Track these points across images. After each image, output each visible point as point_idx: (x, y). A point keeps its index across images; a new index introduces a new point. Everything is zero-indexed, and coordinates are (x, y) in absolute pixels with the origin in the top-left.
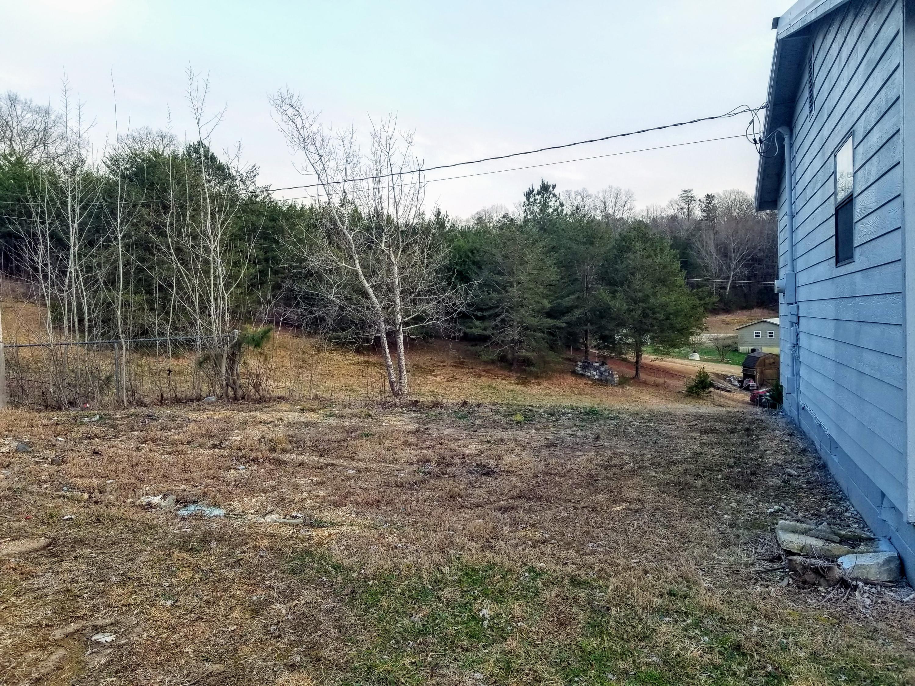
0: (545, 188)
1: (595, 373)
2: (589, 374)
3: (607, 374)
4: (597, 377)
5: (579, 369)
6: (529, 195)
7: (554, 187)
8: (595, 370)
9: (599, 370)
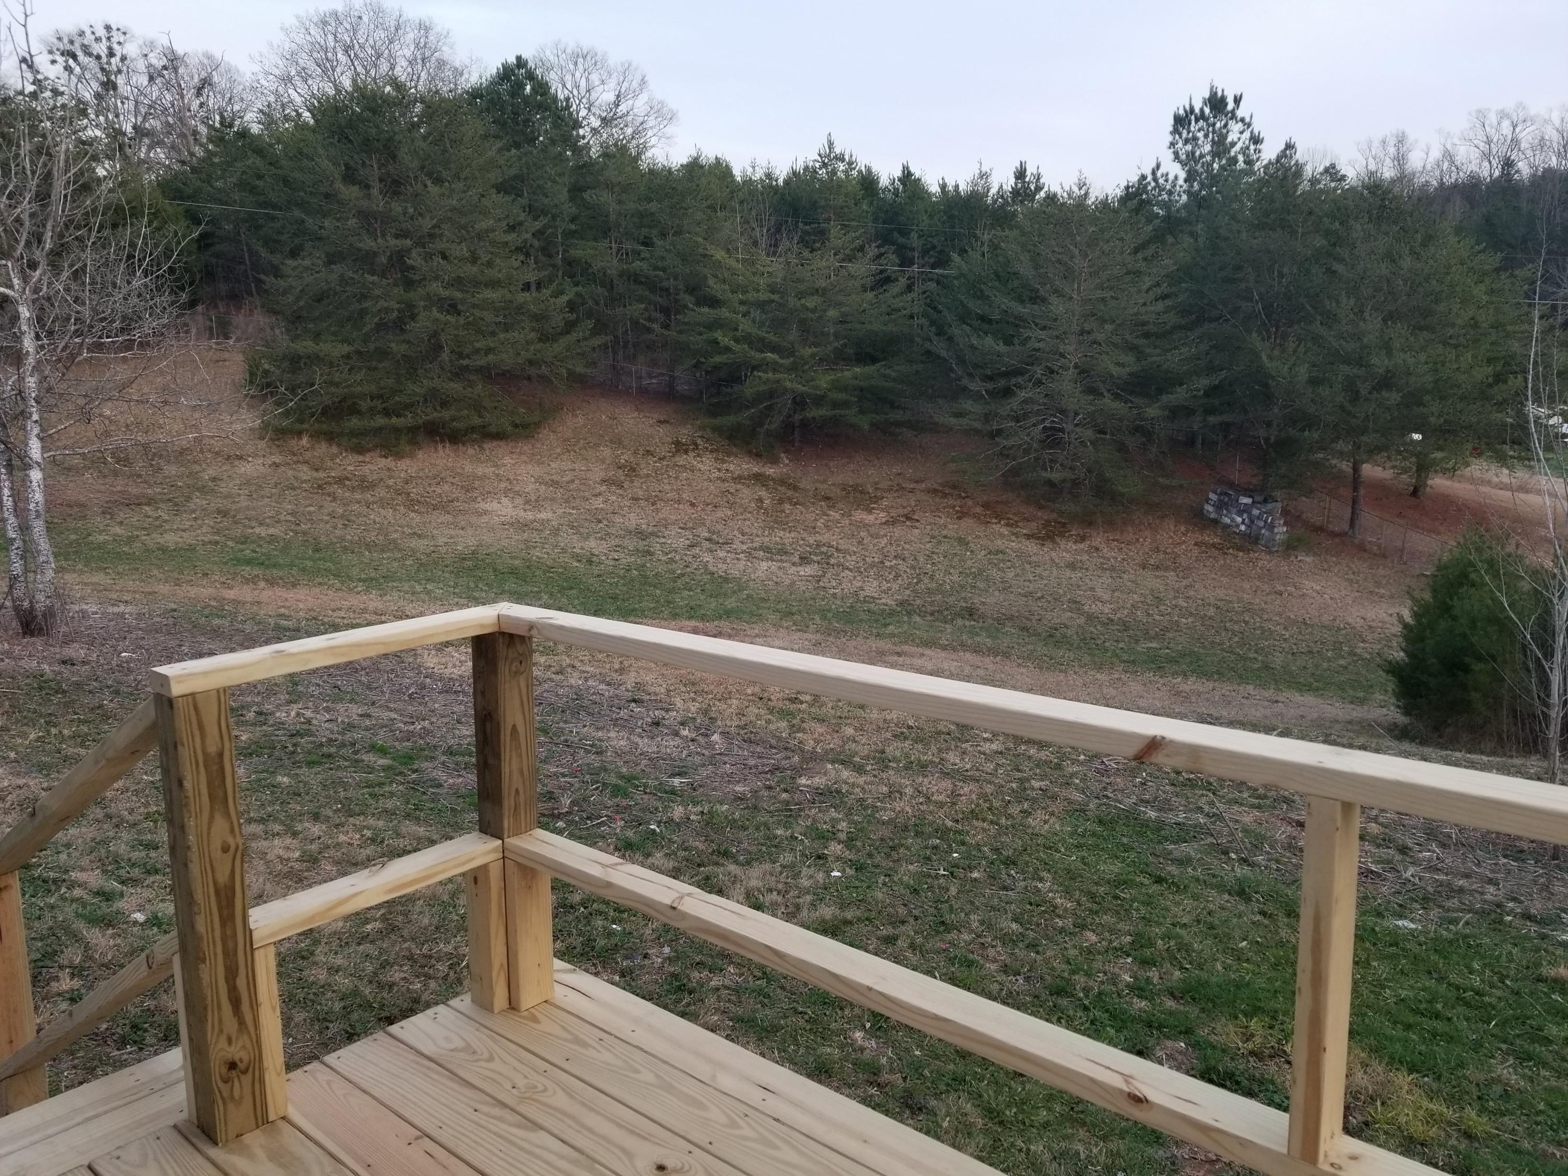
0: (1217, 103)
1: (1239, 520)
2: (1228, 521)
3: (1261, 524)
4: (1243, 528)
5: (1211, 509)
6: (1180, 122)
7: (1237, 100)
8: (1240, 513)
9: (1250, 514)
